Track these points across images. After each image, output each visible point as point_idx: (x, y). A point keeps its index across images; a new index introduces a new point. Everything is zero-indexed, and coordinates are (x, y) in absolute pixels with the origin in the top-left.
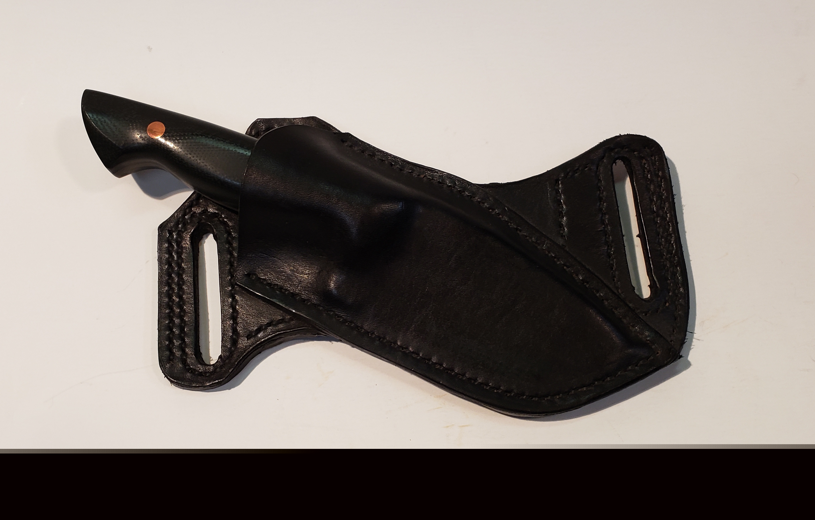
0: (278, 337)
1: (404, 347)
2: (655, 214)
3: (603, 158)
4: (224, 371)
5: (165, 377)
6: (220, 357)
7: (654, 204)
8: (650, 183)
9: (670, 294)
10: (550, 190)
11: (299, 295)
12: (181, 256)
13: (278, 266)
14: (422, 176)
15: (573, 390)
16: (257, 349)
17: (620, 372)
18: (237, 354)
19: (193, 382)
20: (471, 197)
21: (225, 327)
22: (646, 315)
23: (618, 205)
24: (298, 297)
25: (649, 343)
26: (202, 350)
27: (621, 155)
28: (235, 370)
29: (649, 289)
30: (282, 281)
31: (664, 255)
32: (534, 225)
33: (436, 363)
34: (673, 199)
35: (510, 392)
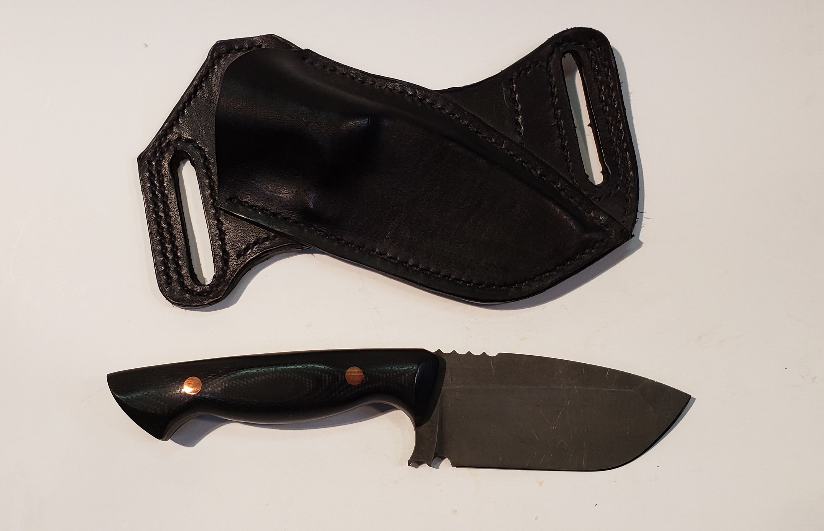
0: (265, 254)
1: (383, 253)
2: (604, 103)
3: (552, 53)
4: (220, 290)
5: (167, 300)
6: (214, 277)
7: (602, 93)
8: (598, 73)
9: (621, 178)
10: (505, 89)
11: (281, 214)
12: (163, 185)
13: (257, 188)
14: (384, 87)
15: (537, 276)
16: (247, 267)
17: (578, 256)
18: (230, 273)
19: (193, 302)
20: (432, 104)
21: (215, 249)
22: (599, 200)
23: (570, 98)
24: (280, 216)
25: (603, 227)
26: (196, 272)
27: (569, 49)
28: (230, 287)
29: (602, 175)
30: (263, 202)
31: (614, 142)
32: (492, 126)
33: (412, 266)
34: (620, 87)
35: (481, 284)
